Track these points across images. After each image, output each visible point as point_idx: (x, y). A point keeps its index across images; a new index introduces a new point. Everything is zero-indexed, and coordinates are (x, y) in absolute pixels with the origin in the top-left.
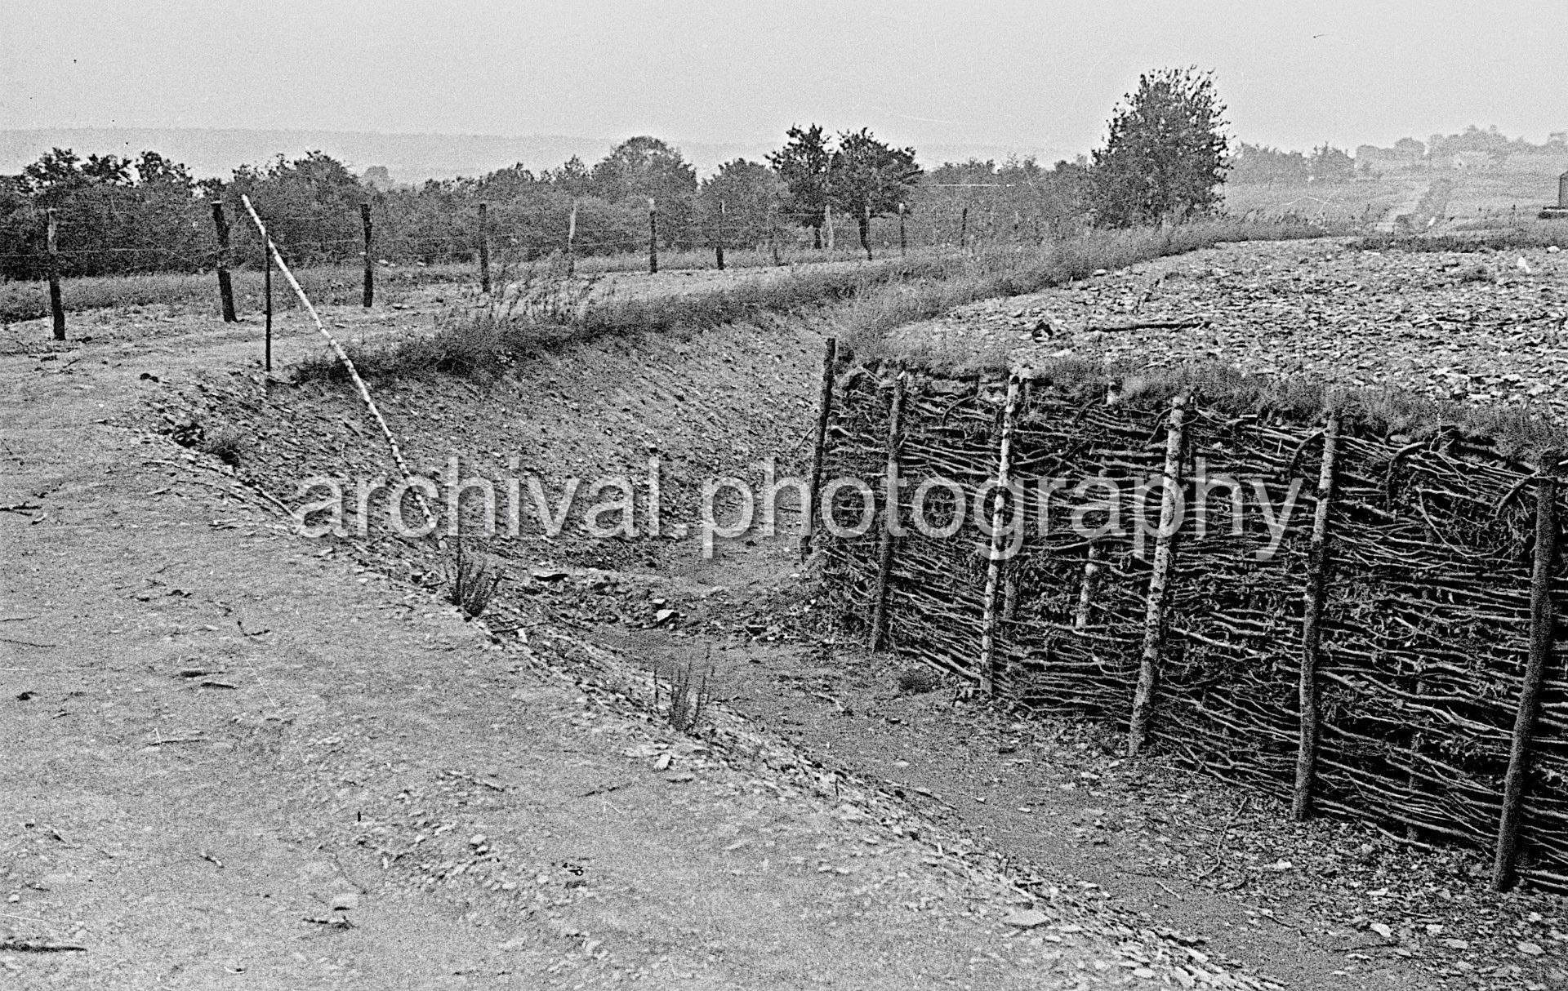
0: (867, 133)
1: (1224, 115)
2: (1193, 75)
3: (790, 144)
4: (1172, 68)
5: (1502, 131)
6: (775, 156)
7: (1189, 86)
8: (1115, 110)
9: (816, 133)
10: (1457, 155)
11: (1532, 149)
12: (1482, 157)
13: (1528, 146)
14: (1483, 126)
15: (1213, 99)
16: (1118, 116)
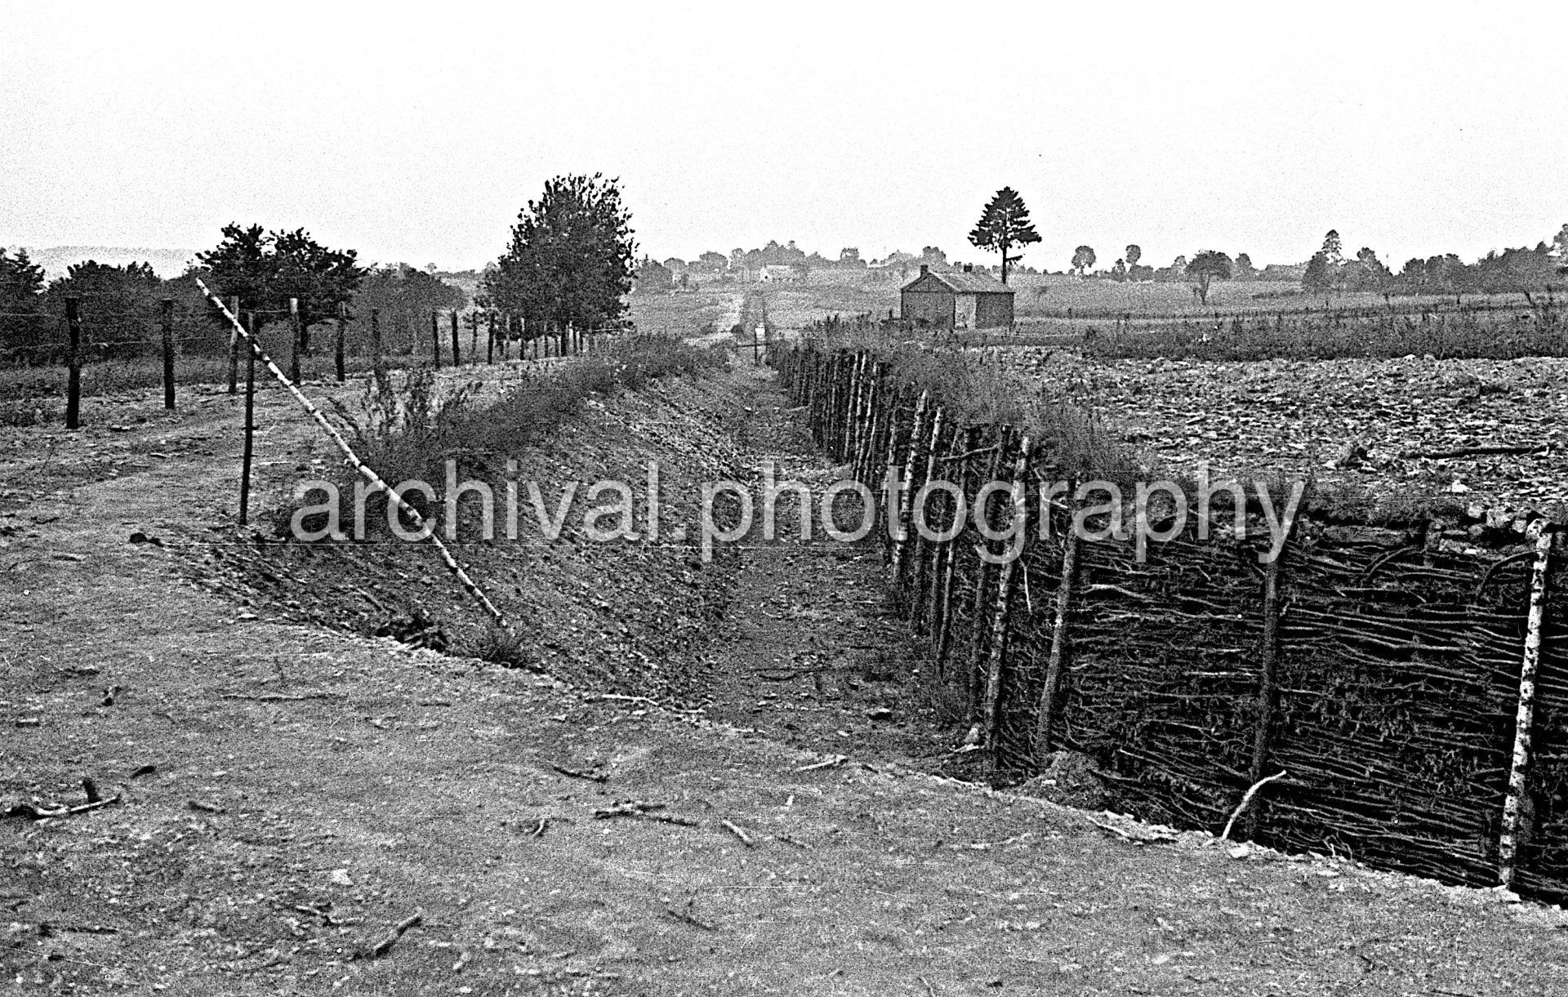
0: (304, 233)
1: (629, 224)
2: (598, 183)
3: (224, 243)
4: (576, 174)
5: (799, 246)
6: (208, 257)
7: (594, 193)
8: (520, 216)
9: (256, 232)
10: (763, 269)
11: (828, 264)
12: (786, 270)
13: (824, 260)
14: (782, 241)
15: (617, 207)
16: (523, 222)
